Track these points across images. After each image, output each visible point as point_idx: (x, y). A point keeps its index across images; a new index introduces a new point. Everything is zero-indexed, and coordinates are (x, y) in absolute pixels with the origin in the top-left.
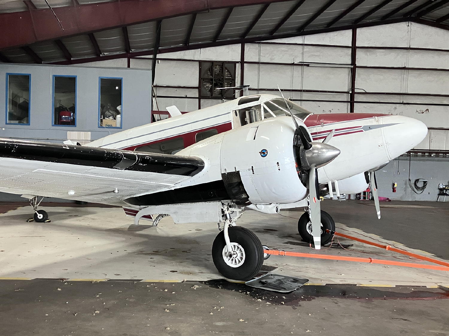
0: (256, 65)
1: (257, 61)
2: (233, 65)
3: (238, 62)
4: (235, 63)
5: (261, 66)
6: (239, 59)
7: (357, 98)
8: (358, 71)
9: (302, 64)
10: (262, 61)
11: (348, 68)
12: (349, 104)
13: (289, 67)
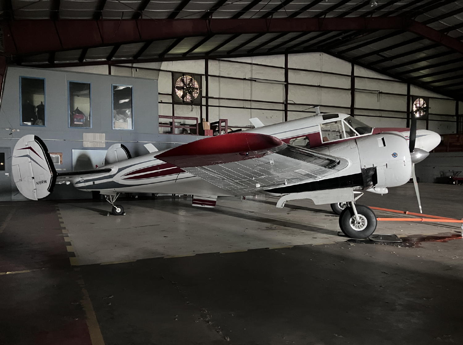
0: (218, 78)
1: (218, 75)
2: (199, 77)
3: (203, 75)
4: (201, 75)
5: (221, 79)
6: (203, 72)
7: (290, 108)
8: (290, 87)
9: (251, 80)
10: (221, 75)
11: (283, 84)
12: (284, 112)
13: (242, 81)
